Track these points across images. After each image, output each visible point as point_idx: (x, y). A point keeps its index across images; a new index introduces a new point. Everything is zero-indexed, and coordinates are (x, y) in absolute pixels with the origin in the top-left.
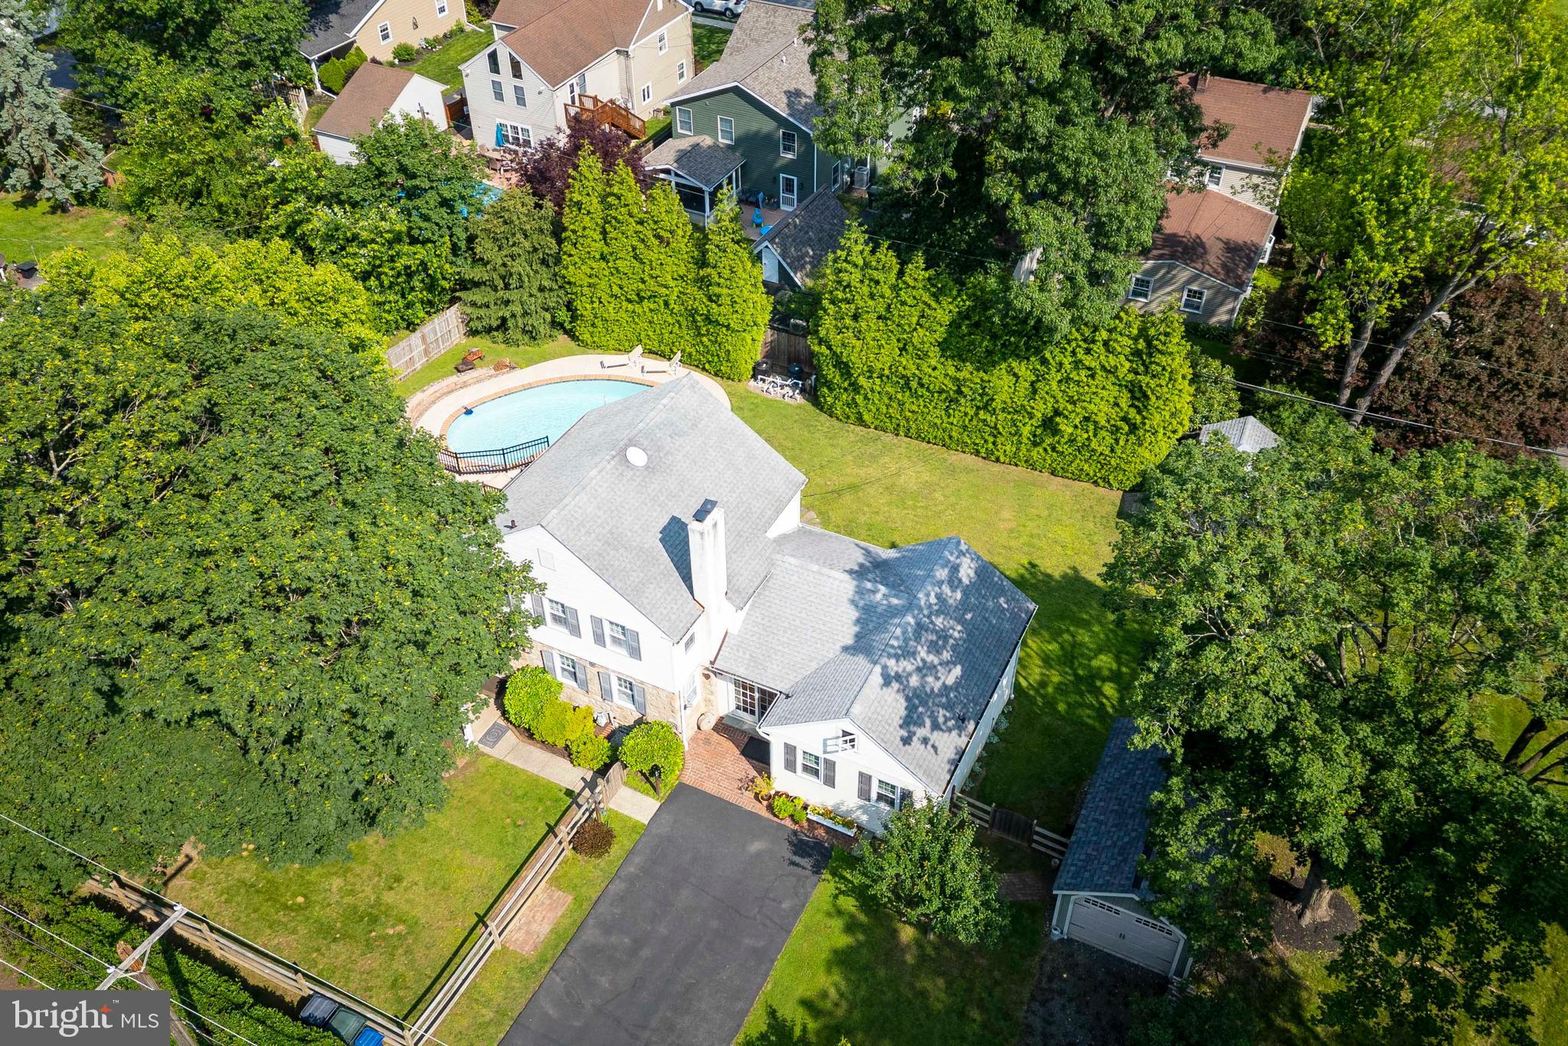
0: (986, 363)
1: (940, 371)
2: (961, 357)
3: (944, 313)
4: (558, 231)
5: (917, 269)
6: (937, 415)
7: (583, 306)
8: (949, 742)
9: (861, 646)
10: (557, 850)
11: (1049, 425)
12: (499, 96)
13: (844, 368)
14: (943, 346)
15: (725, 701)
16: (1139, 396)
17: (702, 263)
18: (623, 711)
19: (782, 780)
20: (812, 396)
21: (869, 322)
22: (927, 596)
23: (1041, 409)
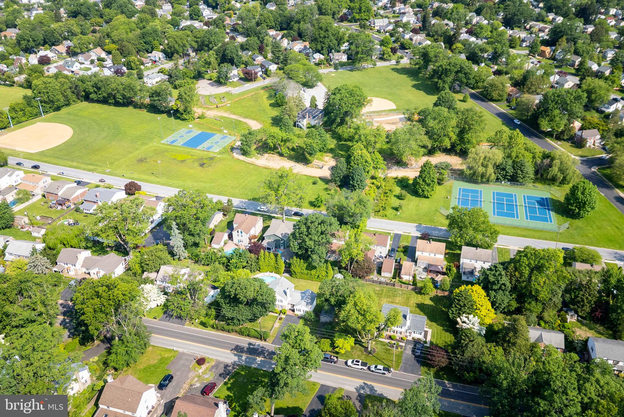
0: (311, 270)
1: (306, 272)
2: (308, 270)
3: (305, 265)
4: (258, 259)
5: (302, 261)
6: (306, 276)
7: (261, 267)
8: (310, 306)
9: (302, 299)
10: (278, 320)
11: (318, 276)
12: (238, 235)
13: (295, 272)
14: (306, 269)
15: (290, 307)
16: (327, 273)
17: (276, 261)
18: (280, 309)
19: (296, 312)
20: (291, 275)
21: (297, 267)
22: (307, 294)
23: (317, 275)
